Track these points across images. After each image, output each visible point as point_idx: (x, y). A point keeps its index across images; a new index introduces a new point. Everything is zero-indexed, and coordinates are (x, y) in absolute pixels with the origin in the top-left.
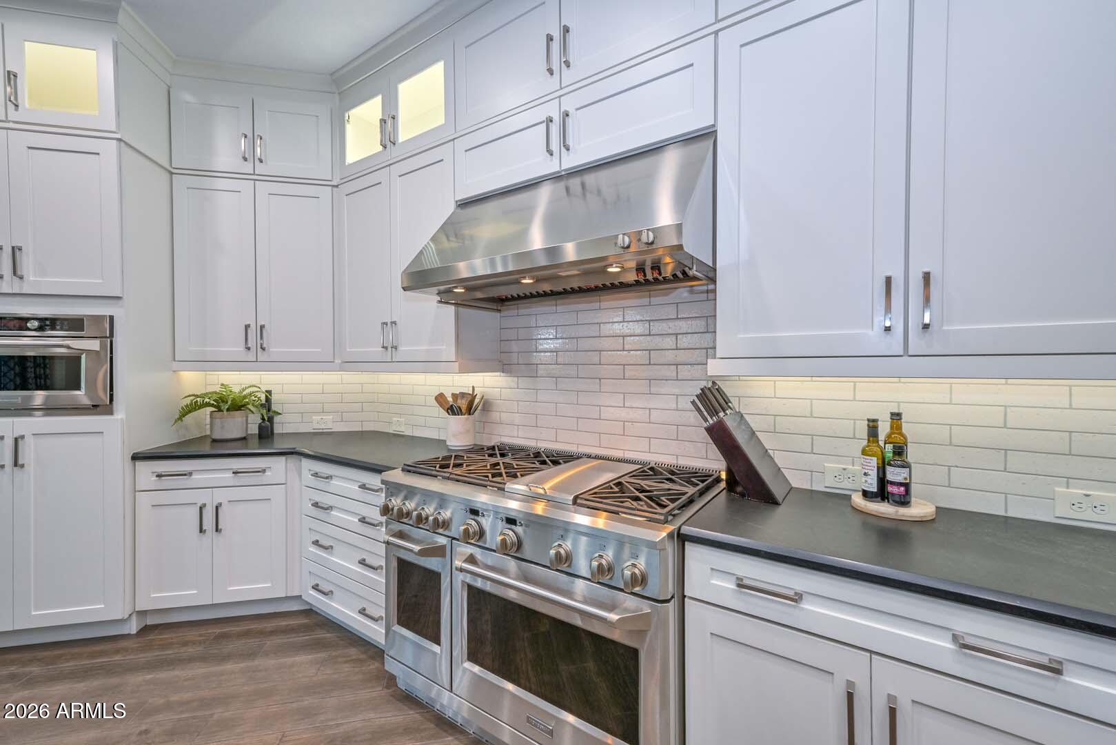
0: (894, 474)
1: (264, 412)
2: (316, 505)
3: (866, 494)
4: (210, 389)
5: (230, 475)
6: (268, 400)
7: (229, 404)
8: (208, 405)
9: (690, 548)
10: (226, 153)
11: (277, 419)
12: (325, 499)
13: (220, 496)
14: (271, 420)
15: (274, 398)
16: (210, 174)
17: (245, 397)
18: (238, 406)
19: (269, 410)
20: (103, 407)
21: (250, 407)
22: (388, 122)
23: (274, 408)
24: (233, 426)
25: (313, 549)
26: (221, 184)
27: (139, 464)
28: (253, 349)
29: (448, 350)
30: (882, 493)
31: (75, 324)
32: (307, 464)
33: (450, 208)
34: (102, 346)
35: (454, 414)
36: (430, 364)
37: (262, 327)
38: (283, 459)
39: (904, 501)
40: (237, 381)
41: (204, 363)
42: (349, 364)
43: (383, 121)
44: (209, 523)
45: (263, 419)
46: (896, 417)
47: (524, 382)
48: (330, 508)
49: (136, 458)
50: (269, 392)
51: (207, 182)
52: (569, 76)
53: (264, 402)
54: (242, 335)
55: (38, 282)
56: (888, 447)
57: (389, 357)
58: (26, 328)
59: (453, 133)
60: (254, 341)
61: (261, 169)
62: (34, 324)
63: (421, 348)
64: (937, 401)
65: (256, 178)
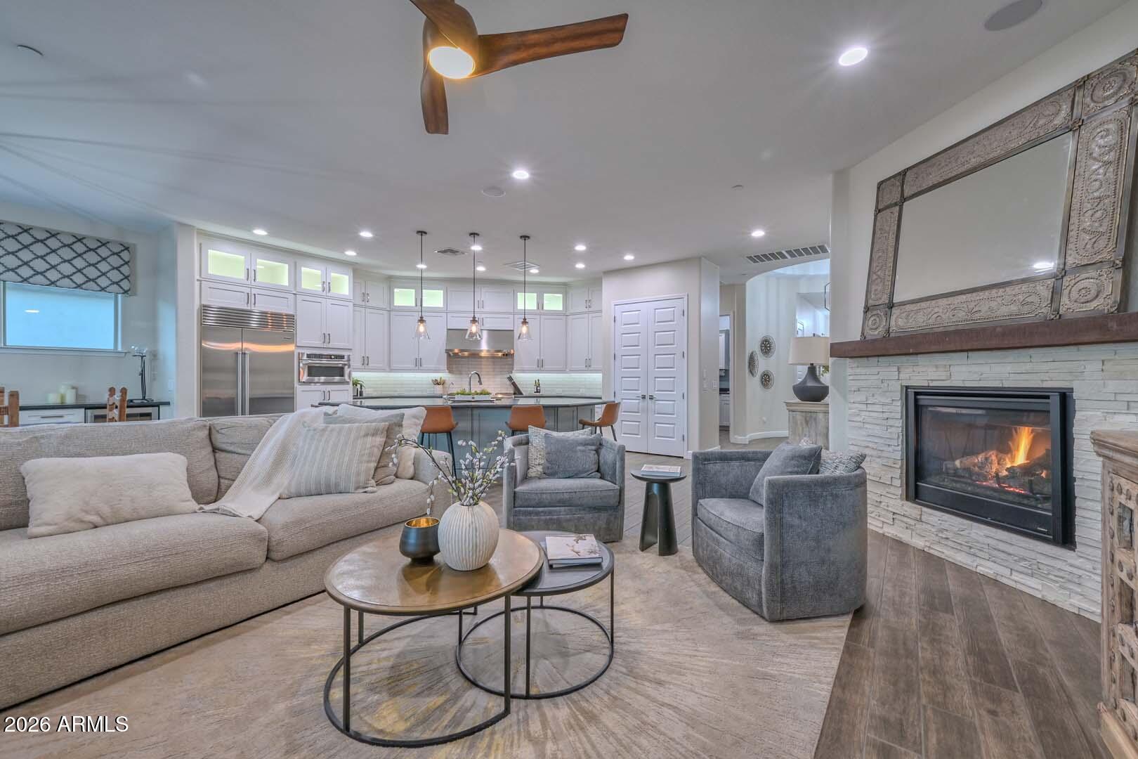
0: (538, 388)
3: (535, 392)
28: (365, 364)
29: (444, 367)
30: (537, 392)
31: (342, 357)
34: (348, 364)
39: (540, 393)
46: (538, 380)
47: (458, 376)
52: (483, 310)
54: (361, 360)
55: (333, 344)
56: (538, 385)
57: (417, 368)
58: (331, 358)
59: (446, 311)
60: (365, 362)
61: (368, 304)
62: (333, 357)
63: (432, 366)
64: (544, 377)
65: (366, 307)
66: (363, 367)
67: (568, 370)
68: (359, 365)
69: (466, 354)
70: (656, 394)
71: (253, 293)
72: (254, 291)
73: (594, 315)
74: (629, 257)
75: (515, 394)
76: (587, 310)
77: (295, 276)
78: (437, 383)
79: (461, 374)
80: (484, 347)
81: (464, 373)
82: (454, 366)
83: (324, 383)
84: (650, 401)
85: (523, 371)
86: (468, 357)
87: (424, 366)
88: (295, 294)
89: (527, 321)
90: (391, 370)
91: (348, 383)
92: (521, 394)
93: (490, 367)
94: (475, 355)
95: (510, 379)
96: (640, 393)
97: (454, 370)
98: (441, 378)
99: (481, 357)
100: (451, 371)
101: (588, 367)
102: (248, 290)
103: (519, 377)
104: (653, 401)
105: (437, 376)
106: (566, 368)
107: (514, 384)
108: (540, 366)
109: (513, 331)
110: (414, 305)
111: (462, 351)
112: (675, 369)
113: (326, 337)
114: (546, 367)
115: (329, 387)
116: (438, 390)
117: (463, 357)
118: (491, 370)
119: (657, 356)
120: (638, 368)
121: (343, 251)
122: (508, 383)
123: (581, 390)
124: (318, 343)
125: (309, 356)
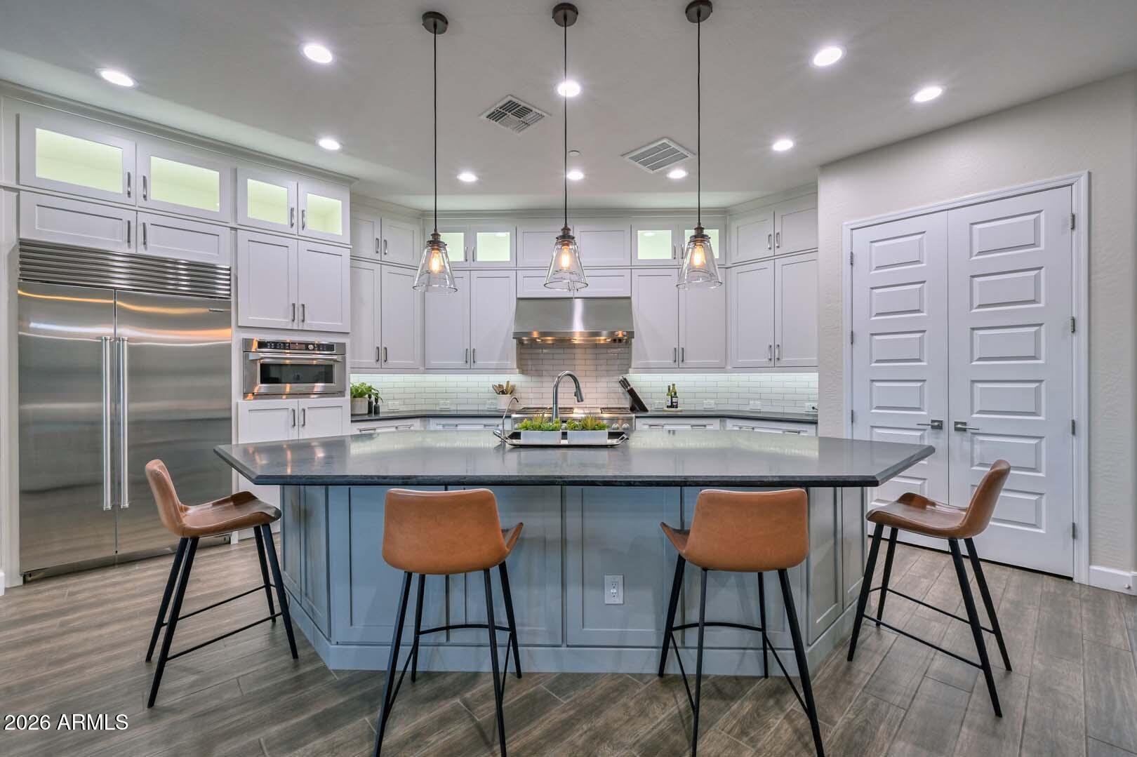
0: (674, 400)
3: (668, 407)
10: (366, 248)
16: (359, 259)
21: (366, 395)
22: (471, 250)
26: (364, 265)
28: (380, 361)
29: (512, 363)
30: (672, 406)
31: (330, 347)
34: (341, 359)
36: (500, 370)
37: (385, 349)
39: (677, 407)
41: (354, 369)
46: (674, 385)
47: (535, 379)
49: (352, 421)
54: (374, 352)
55: (311, 323)
56: (672, 393)
57: (468, 366)
58: (307, 349)
59: (515, 266)
60: (382, 357)
61: (384, 258)
62: (311, 347)
63: (494, 363)
64: (682, 380)
65: (382, 263)
66: (378, 365)
67: (729, 367)
68: (370, 360)
69: (550, 339)
70: (975, 420)
71: (140, 221)
72: (143, 218)
73: (785, 261)
74: (928, 94)
75: (633, 409)
76: (771, 253)
77: (234, 192)
78: (502, 391)
79: (541, 376)
80: (578, 328)
81: (544, 373)
82: (530, 362)
83: (293, 395)
84: (956, 437)
85: (648, 369)
86: (552, 346)
87: (479, 362)
88: (232, 228)
89: (706, 232)
90: (428, 370)
91: (341, 393)
92: (645, 410)
93: (588, 362)
94: (564, 342)
95: (624, 383)
96: (926, 415)
97: (530, 367)
98: (508, 382)
99: (574, 346)
100: (523, 369)
101: (775, 359)
102: (130, 216)
103: (638, 380)
104: (968, 434)
105: (502, 379)
106: (726, 364)
107: (632, 393)
108: (679, 360)
109: (629, 298)
110: (462, 259)
111: (544, 334)
112: (924, 364)
113: (298, 311)
114: (690, 361)
115: (304, 403)
116: (504, 403)
117: (544, 346)
118: (592, 368)
119: (976, 332)
120: (919, 360)
122: (621, 390)
123: (751, 402)
124: (283, 321)
125: (262, 345)
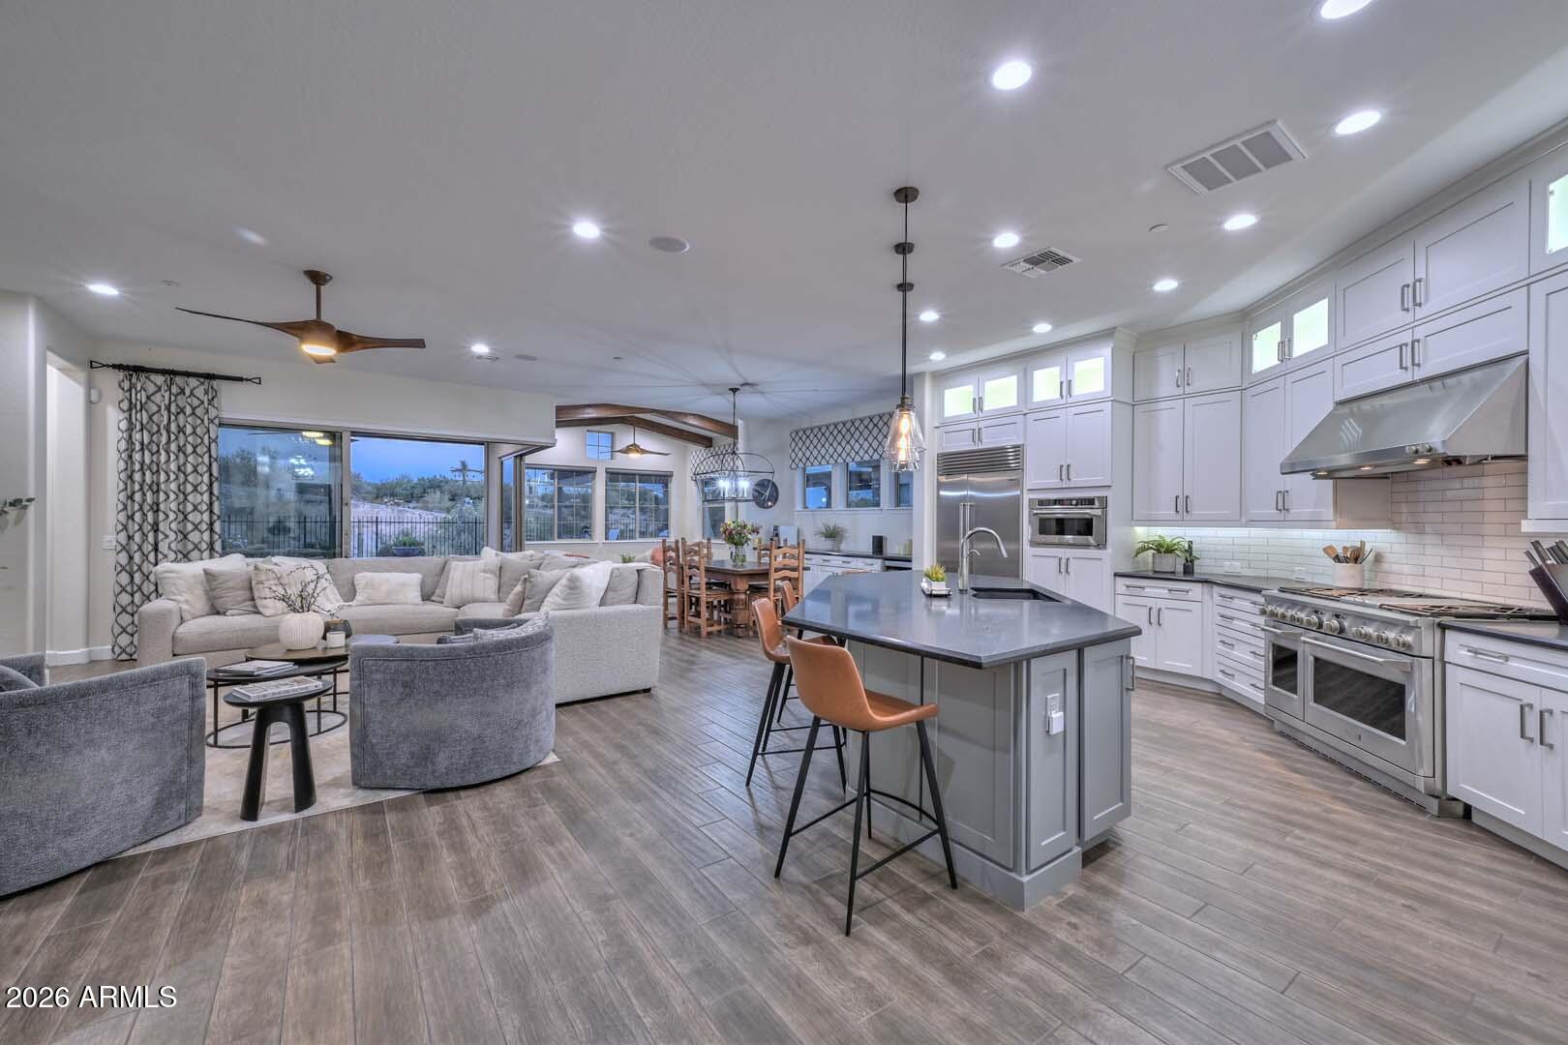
1: (1188, 555)
2: (1222, 616)
4: (1151, 539)
5: (1167, 591)
6: (1190, 547)
7: (1163, 549)
8: (1151, 548)
9: (1449, 634)
10: (1166, 386)
11: (1196, 562)
12: (1228, 612)
13: (1161, 604)
14: (1192, 561)
15: (1194, 546)
16: (1156, 400)
17: (1175, 544)
18: (1170, 550)
19: (1191, 554)
20: (1101, 545)
21: (1177, 552)
22: (1285, 344)
23: (1194, 554)
24: (1168, 563)
25: (1220, 646)
26: (1163, 405)
27: (1117, 578)
28: (1181, 512)
29: (1328, 512)
31: (1090, 502)
32: (1216, 589)
33: (1330, 407)
34: (1103, 512)
35: (1340, 561)
36: (1315, 523)
37: (1187, 497)
38: (1200, 585)
40: (1167, 533)
41: (1150, 522)
42: (1252, 523)
43: (1280, 344)
44: (1154, 620)
45: (1187, 560)
47: (1412, 538)
48: (1232, 618)
49: (1116, 575)
50: (1191, 542)
51: (1153, 406)
52: (1420, 312)
53: (1187, 548)
54: (1171, 502)
55: (1077, 480)
58: (1071, 505)
59: (1332, 352)
60: (1182, 508)
61: (1190, 389)
62: (1075, 502)
65: (1184, 397)
68: (1165, 511)
71: (980, 427)
72: (981, 424)
77: (1025, 386)
79: (1422, 533)
81: (1428, 528)
83: (1061, 545)
87: (1293, 511)
88: (1024, 415)
97: (1403, 519)
102: (975, 425)
109: (1523, 355)
110: (1279, 361)
115: (1069, 552)
121: (1026, 331)
124: (1054, 482)
125: (1041, 503)
